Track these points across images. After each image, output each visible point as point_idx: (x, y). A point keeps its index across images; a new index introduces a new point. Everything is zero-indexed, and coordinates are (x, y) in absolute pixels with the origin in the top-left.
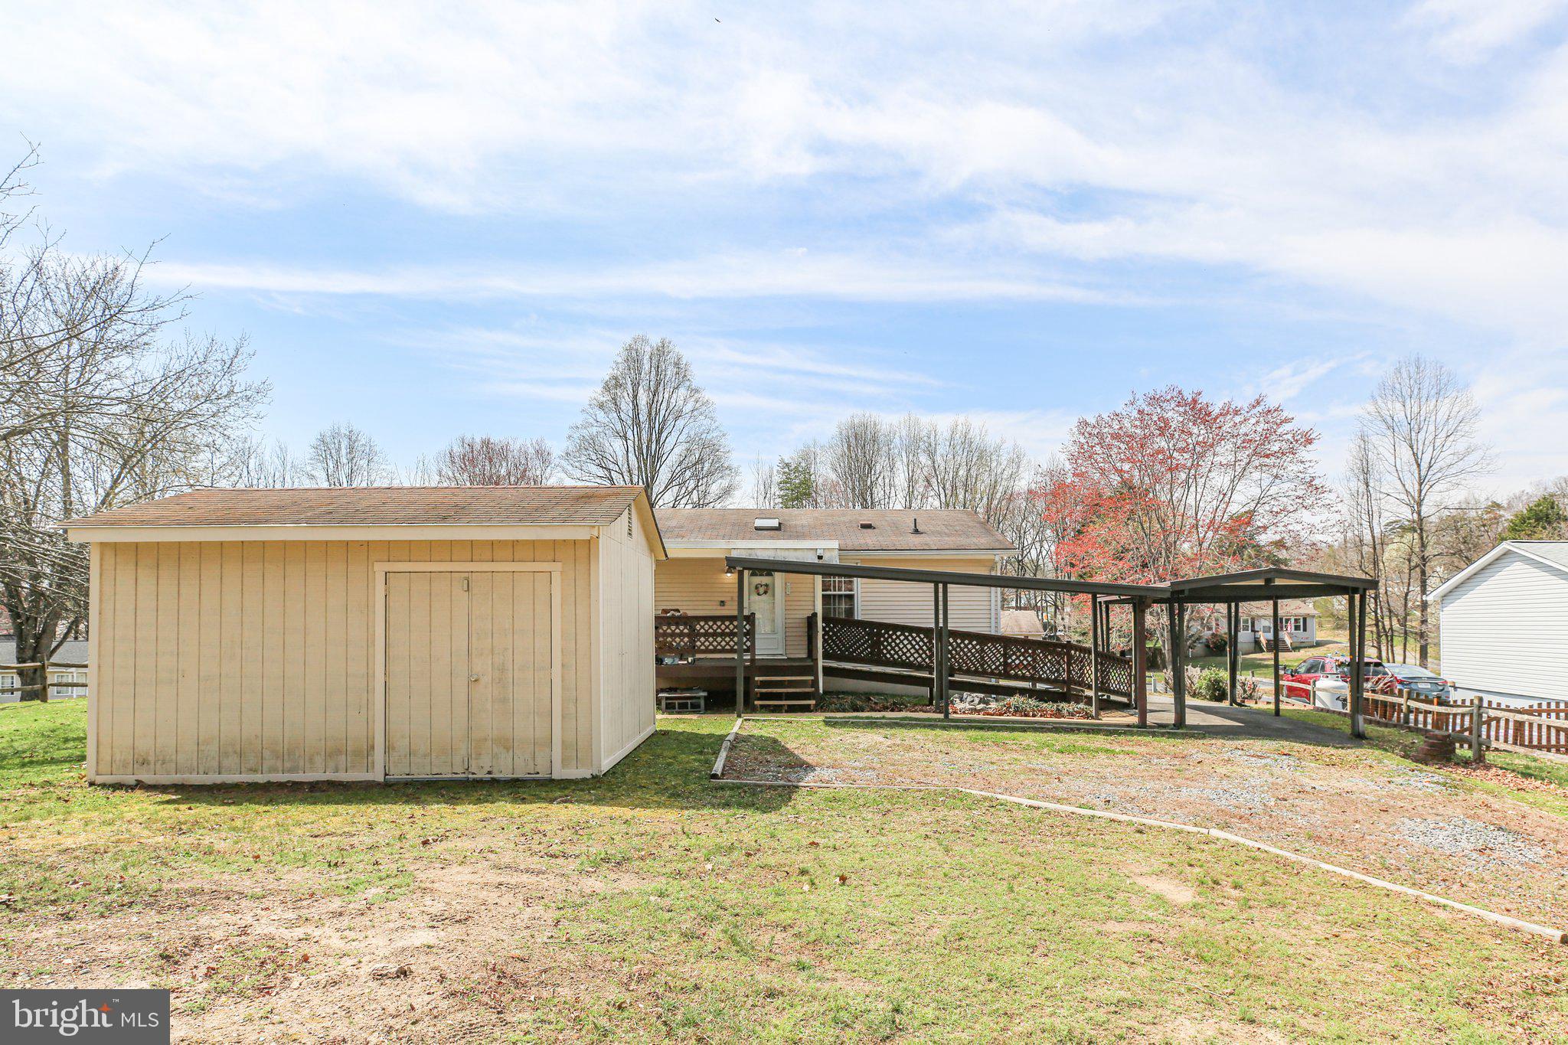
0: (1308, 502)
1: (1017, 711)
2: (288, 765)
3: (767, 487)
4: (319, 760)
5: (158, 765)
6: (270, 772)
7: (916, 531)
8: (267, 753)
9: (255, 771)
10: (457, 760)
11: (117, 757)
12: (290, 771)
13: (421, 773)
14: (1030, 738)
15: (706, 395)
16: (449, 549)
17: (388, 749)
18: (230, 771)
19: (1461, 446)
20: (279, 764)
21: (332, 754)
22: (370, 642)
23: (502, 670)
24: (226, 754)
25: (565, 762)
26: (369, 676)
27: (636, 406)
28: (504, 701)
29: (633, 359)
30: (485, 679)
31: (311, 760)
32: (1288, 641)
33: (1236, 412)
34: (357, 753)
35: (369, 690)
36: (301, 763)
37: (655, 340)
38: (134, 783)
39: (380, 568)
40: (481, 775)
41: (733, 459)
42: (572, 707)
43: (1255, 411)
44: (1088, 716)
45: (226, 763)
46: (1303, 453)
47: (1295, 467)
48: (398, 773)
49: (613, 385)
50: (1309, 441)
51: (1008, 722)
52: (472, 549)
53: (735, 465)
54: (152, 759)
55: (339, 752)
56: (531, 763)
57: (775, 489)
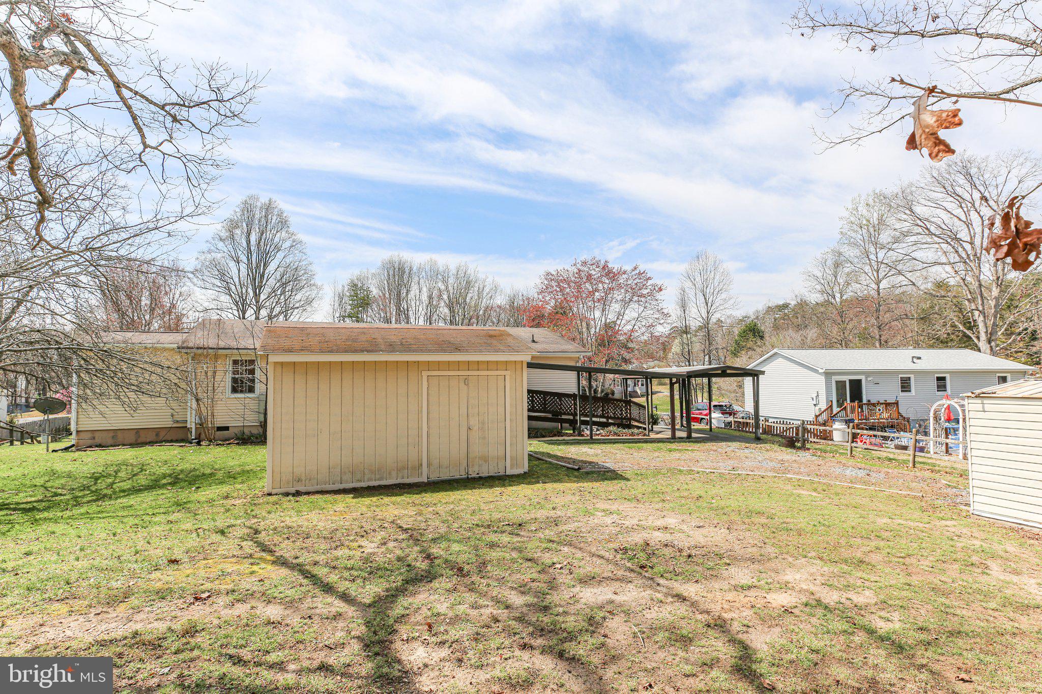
0: (662, 321)
1: (615, 434)
2: (377, 476)
3: (341, 298)
4: (394, 474)
5: (307, 482)
6: (368, 481)
7: (534, 341)
8: (367, 471)
9: (361, 481)
10: (462, 469)
11: (284, 478)
12: (379, 480)
13: (445, 476)
14: (649, 446)
15: (300, 236)
16: (458, 365)
17: (429, 465)
18: (347, 482)
19: (724, 296)
20: (373, 476)
21: (399, 470)
22: (420, 412)
23: (483, 423)
24: (345, 473)
25: (512, 467)
26: (420, 428)
27: (248, 242)
28: (484, 438)
29: (247, 208)
30: (476, 428)
31: (390, 473)
32: (639, 392)
33: (625, 273)
34: (413, 468)
35: (419, 436)
36: (385, 476)
37: (264, 200)
38: (294, 492)
39: (425, 374)
40: (474, 475)
41: (318, 280)
42: (514, 439)
43: (634, 273)
44: (645, 435)
45: (344, 478)
46: (659, 296)
47: (654, 303)
48: (434, 477)
49: (232, 226)
50: (660, 290)
51: (612, 439)
52: (468, 365)
53: (319, 283)
54: (303, 478)
55: (403, 468)
56: (496, 468)
57: (346, 299)
